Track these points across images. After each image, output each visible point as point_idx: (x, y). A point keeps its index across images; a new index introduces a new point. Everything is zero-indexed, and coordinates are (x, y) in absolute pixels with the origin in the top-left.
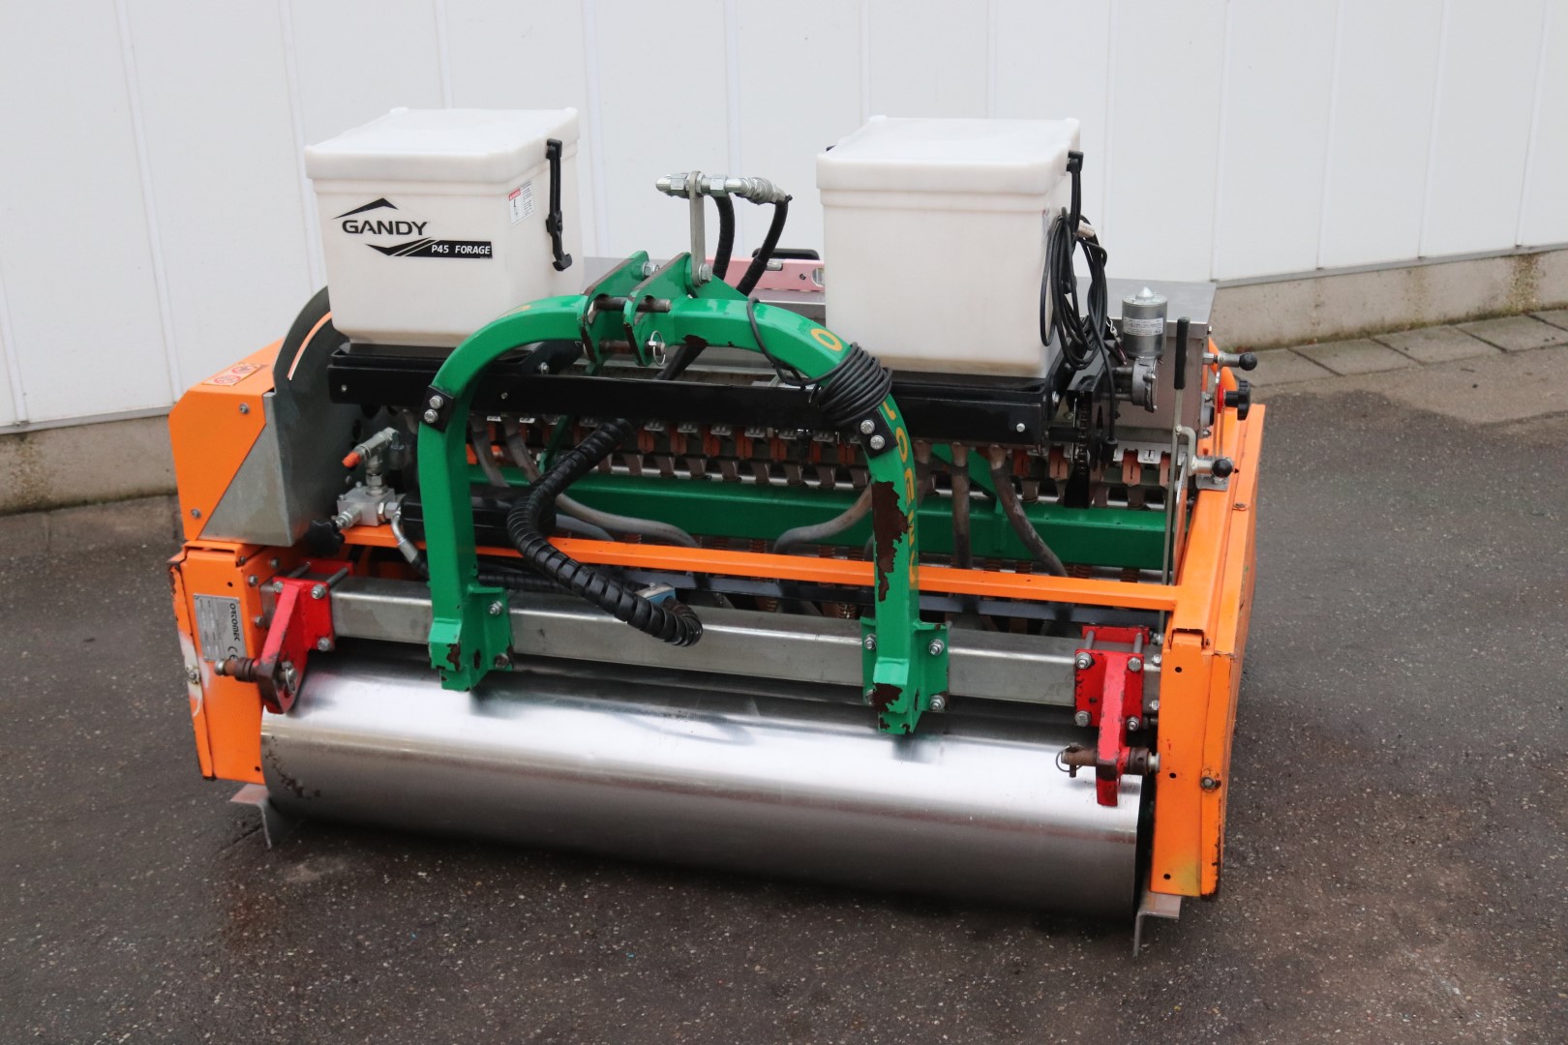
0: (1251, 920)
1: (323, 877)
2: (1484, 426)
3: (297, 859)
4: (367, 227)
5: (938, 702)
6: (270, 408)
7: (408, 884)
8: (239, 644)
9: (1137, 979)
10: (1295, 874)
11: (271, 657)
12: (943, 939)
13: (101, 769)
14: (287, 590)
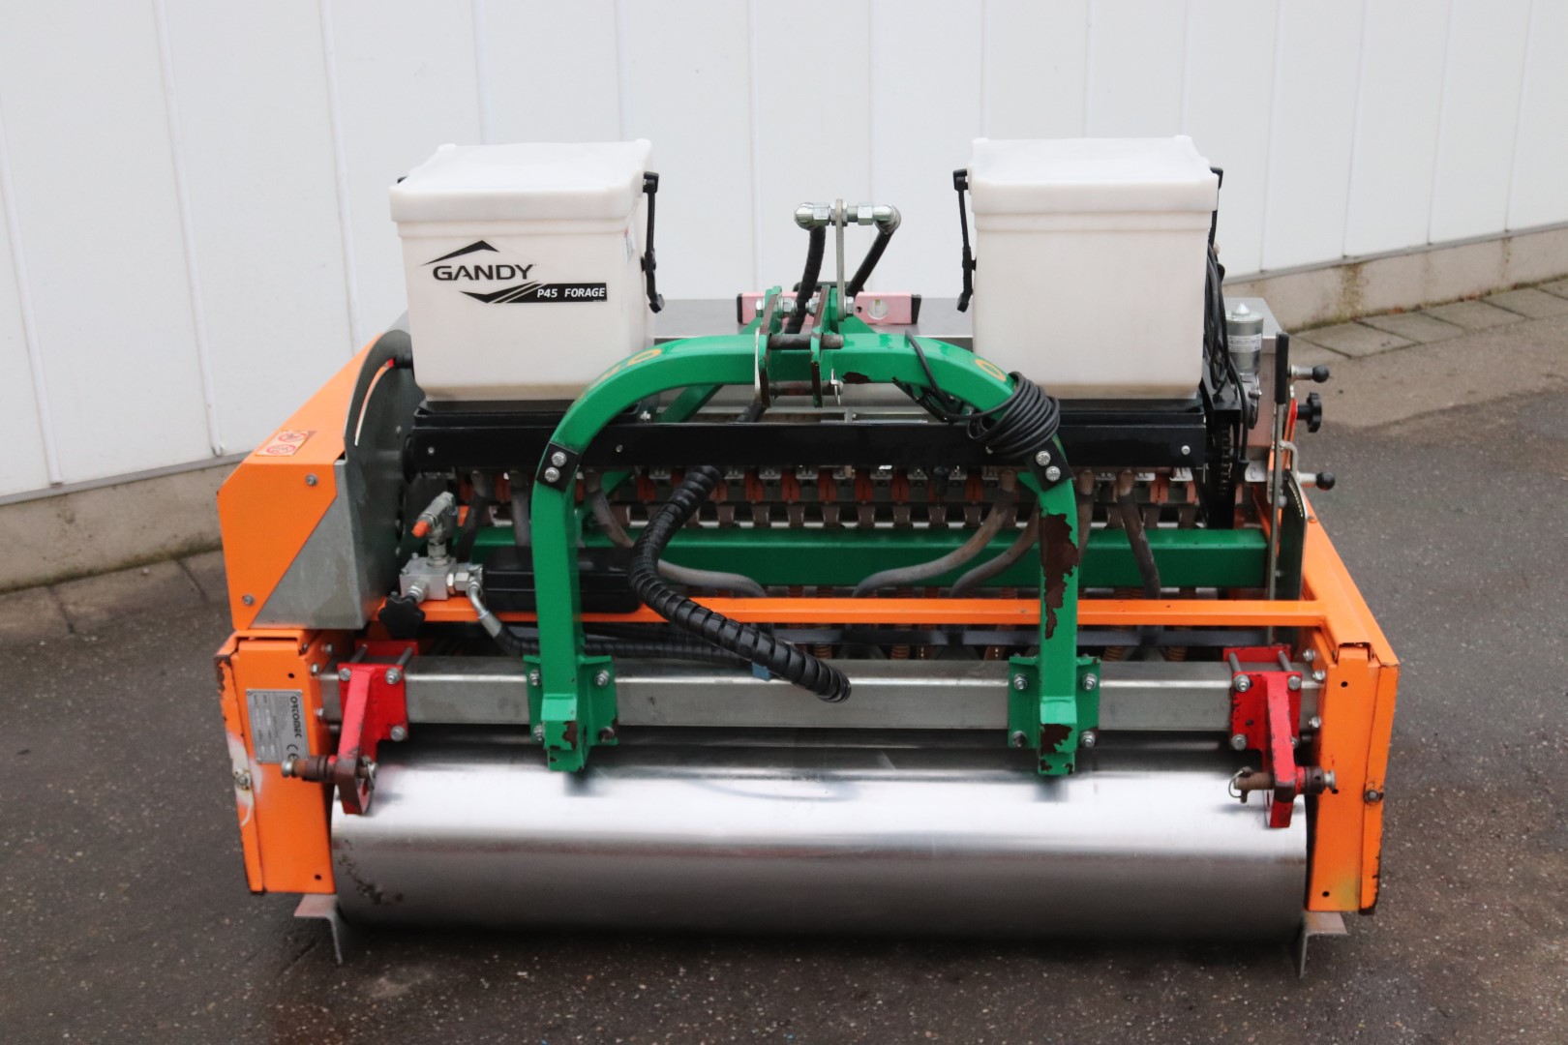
0: (1387, 929)
1: (411, 988)
2: (1367, 429)
3: (375, 972)
4: (463, 273)
5: (1090, 738)
6: (342, 478)
7: (512, 987)
8: (298, 741)
9: (1309, 1000)
10: (1406, 879)
11: (350, 753)
12: (1101, 982)
13: (102, 894)
14: (358, 677)
